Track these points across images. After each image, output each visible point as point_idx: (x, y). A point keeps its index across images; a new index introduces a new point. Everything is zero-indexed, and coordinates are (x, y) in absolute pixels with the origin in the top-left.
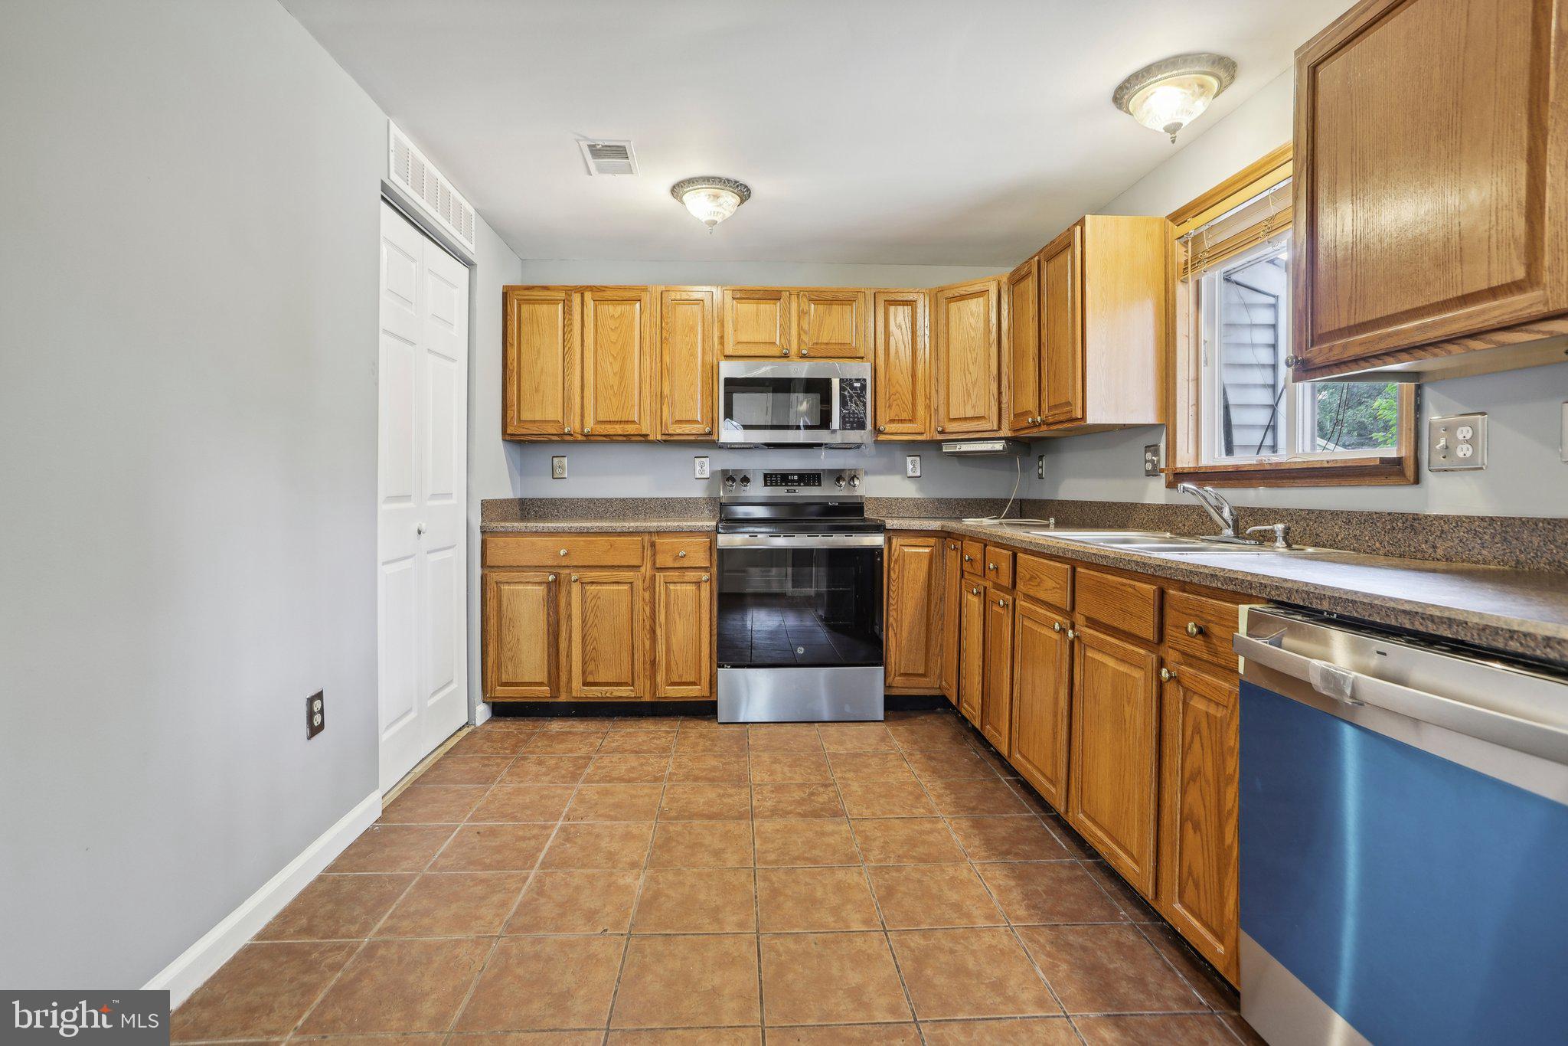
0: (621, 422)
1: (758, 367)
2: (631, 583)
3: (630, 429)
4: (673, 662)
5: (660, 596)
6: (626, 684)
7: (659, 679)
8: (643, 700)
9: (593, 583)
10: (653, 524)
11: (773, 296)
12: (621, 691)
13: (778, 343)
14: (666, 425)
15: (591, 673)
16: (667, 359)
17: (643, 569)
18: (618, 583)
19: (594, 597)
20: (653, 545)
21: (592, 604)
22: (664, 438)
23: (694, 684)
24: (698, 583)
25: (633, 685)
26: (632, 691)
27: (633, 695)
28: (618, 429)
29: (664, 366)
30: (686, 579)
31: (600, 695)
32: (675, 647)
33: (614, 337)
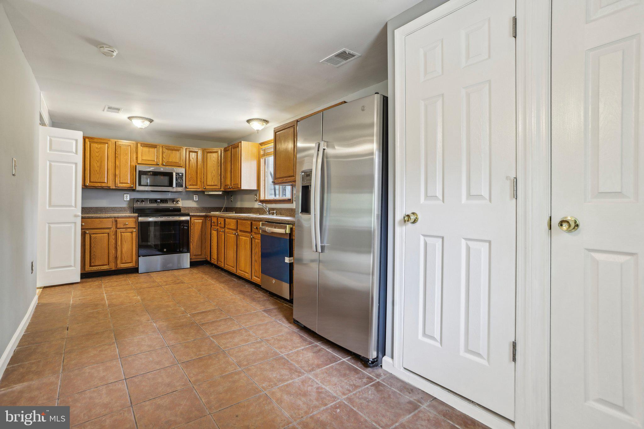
0: (100, 182)
1: (150, 168)
2: (108, 233)
3: (103, 185)
4: (123, 257)
5: (118, 237)
6: (106, 265)
7: (118, 262)
8: (112, 269)
9: (94, 234)
10: (116, 215)
11: (154, 146)
12: (104, 267)
13: (156, 161)
14: (117, 184)
15: (93, 262)
16: (117, 163)
17: (112, 229)
18: (103, 233)
19: (94, 238)
20: (116, 221)
21: (93, 241)
22: (116, 188)
23: (130, 263)
24: (132, 232)
25: (109, 265)
26: (108, 267)
27: (109, 268)
28: (99, 185)
29: (116, 165)
30: (128, 231)
31: (96, 269)
32: (123, 252)
33: (97, 154)
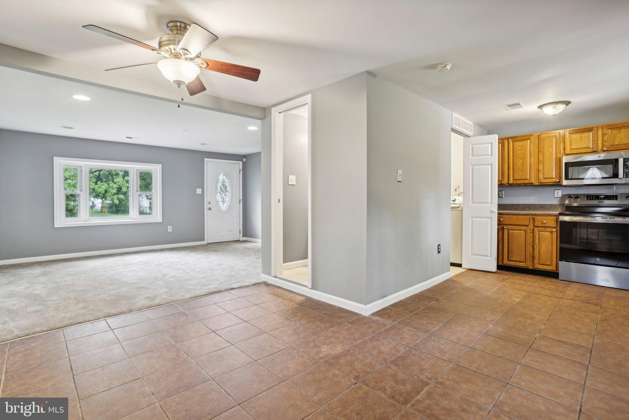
0: (522, 179)
1: (581, 157)
2: (525, 230)
3: (526, 182)
4: (541, 257)
5: (536, 235)
6: (523, 262)
7: (535, 262)
8: (529, 268)
9: (511, 230)
10: (534, 212)
11: (590, 130)
12: (521, 264)
13: (591, 147)
14: (540, 180)
15: (510, 257)
16: (541, 158)
17: (530, 227)
18: (520, 230)
19: (512, 234)
20: (534, 219)
21: (511, 236)
22: (539, 184)
23: (549, 265)
24: (552, 232)
25: (525, 263)
26: (524, 264)
27: (525, 266)
28: (522, 182)
29: (539, 160)
30: (546, 230)
31: (513, 264)
32: (541, 252)
33: (520, 152)
